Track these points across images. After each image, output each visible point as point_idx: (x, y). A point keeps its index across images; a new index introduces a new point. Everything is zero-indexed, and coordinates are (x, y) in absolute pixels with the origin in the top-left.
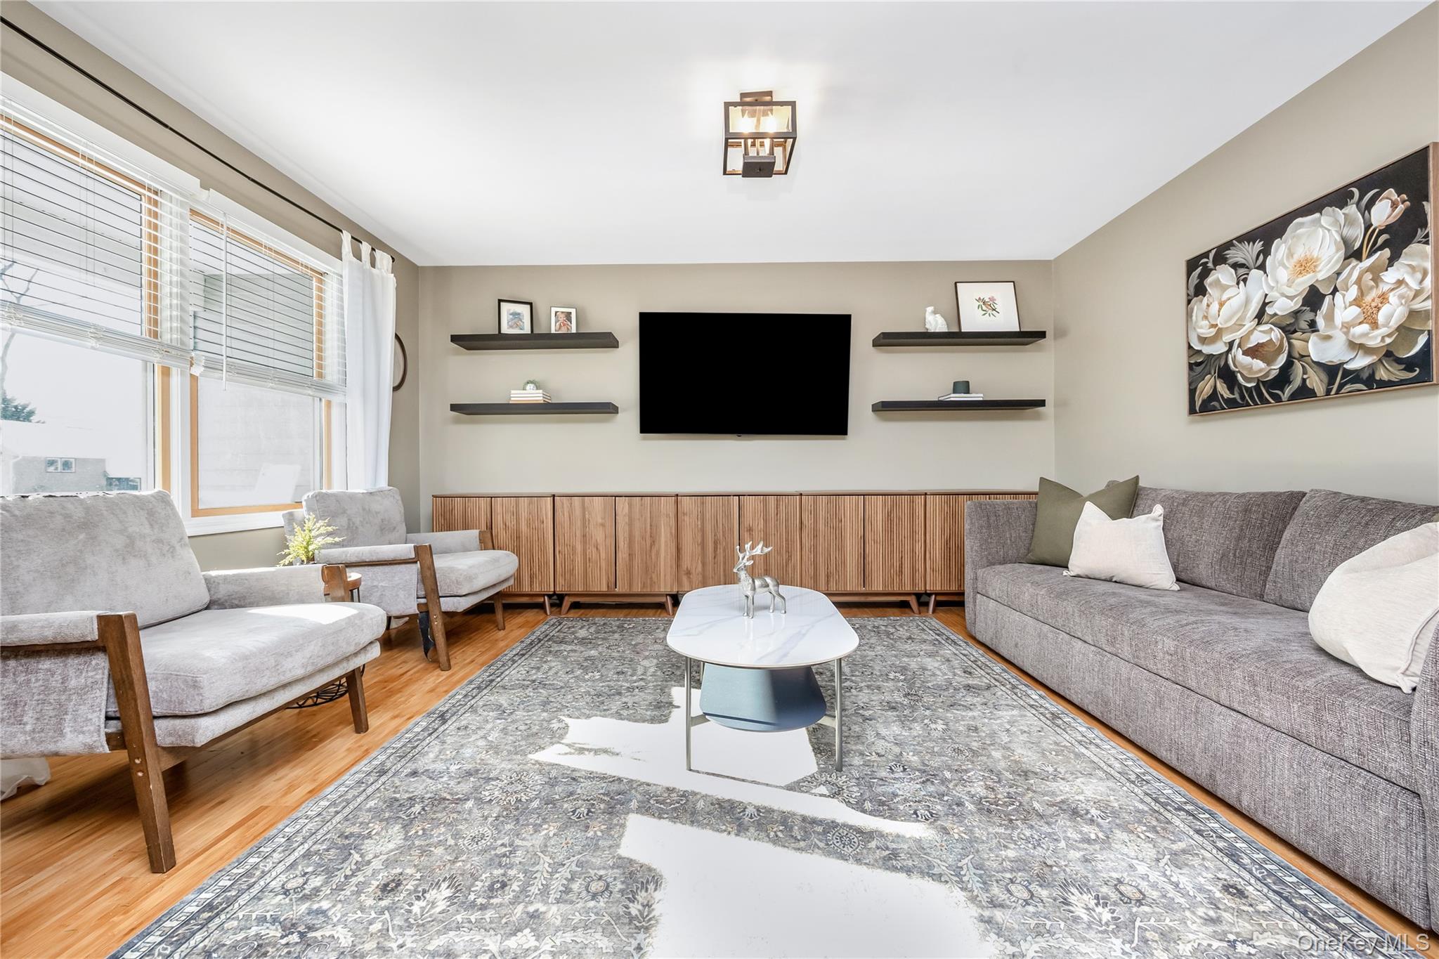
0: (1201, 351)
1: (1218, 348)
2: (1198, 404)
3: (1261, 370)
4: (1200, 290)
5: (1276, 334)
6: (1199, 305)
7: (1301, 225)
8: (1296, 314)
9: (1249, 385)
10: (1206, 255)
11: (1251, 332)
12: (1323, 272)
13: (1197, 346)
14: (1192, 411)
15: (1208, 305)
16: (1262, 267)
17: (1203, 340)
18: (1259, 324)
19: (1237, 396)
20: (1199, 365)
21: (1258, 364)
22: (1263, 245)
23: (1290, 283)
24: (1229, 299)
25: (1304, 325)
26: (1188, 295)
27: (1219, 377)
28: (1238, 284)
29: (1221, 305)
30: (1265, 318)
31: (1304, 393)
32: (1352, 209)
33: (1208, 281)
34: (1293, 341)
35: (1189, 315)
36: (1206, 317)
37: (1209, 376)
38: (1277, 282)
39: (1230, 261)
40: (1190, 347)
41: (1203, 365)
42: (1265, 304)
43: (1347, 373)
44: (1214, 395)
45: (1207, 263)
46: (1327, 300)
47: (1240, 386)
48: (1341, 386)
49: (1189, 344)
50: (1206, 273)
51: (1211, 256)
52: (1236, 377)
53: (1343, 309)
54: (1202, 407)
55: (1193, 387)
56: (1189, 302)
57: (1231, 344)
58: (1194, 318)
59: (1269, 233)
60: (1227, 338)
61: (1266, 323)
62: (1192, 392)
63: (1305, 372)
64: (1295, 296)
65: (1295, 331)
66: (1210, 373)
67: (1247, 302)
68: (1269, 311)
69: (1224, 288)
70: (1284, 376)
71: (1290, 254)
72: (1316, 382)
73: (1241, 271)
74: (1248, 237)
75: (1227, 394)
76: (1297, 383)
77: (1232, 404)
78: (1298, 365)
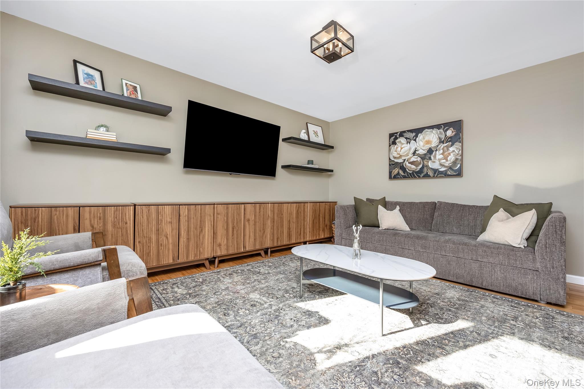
0: (394, 161)
1: (400, 161)
2: (393, 176)
3: (414, 168)
4: (394, 143)
5: (419, 159)
6: (393, 148)
7: (427, 131)
8: (425, 154)
9: (410, 172)
10: (397, 133)
11: (411, 158)
12: (433, 145)
13: (393, 159)
14: (390, 178)
15: (397, 148)
16: (415, 140)
17: (395, 158)
18: (413, 156)
19: (406, 175)
20: (393, 165)
21: (413, 167)
22: (415, 134)
23: (423, 146)
24: (404, 147)
25: (428, 158)
26: (390, 144)
27: (400, 169)
28: (407, 143)
29: (402, 148)
30: (416, 154)
31: (427, 176)
32: (442, 130)
33: (397, 141)
34: (424, 162)
35: (390, 150)
36: (396, 151)
37: (397, 168)
38: (420, 145)
39: (405, 136)
40: (390, 159)
41: (395, 165)
42: (416, 151)
43: (439, 171)
44: (398, 174)
45: (397, 136)
46: (434, 152)
47: (407, 172)
48: (438, 175)
49: (390, 158)
50: (396, 138)
51: (398, 134)
52: (406, 169)
53: (439, 155)
55: (391, 171)
56: (390, 146)
57: (404, 160)
58: (392, 151)
59: (418, 131)
60: (404, 158)
61: (416, 156)
62: (390, 173)
63: (427, 170)
64: (425, 150)
65: (425, 159)
66: (397, 167)
67: (410, 149)
68: (417, 152)
69: (403, 144)
70: (421, 171)
71: (424, 138)
72: (431, 173)
73: (408, 140)
74: (411, 131)
75: (403, 174)
76: (425, 173)
77: (404, 177)
78: (425, 169)
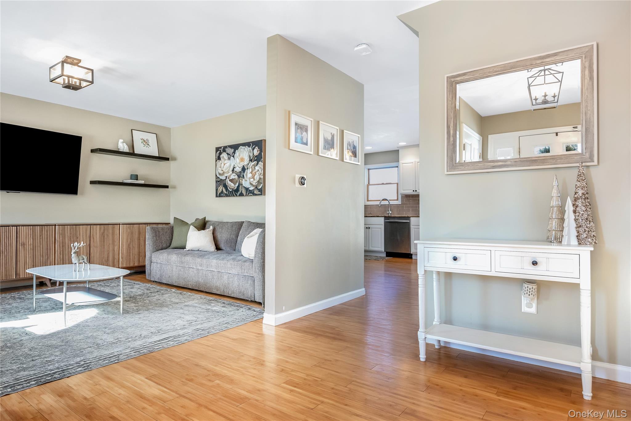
0: (219, 177)
1: (223, 178)
3: (233, 186)
4: (219, 158)
5: (236, 177)
6: (219, 163)
7: (242, 148)
8: (240, 172)
9: (231, 190)
10: (221, 148)
11: (231, 175)
12: (246, 163)
13: (218, 176)
14: (217, 196)
15: (221, 164)
16: (233, 157)
17: (220, 174)
18: (233, 173)
19: (227, 193)
21: (232, 185)
22: (234, 150)
23: (239, 163)
24: (226, 163)
25: (242, 176)
26: (216, 159)
27: (223, 186)
28: (228, 159)
29: (224, 164)
30: (234, 172)
31: (241, 195)
32: (251, 148)
33: (221, 156)
34: (240, 180)
35: (216, 165)
36: (220, 167)
37: (221, 186)
38: (237, 162)
39: (226, 152)
40: (216, 175)
41: (220, 182)
42: (234, 168)
43: (250, 190)
44: (222, 192)
45: (221, 150)
46: (246, 170)
47: (228, 190)
48: (248, 194)
49: (216, 174)
50: (220, 154)
51: (222, 148)
52: (227, 187)
53: (248, 174)
54: (219, 195)
55: (217, 188)
56: (216, 161)
57: (226, 177)
58: (217, 166)
59: (235, 147)
60: (226, 175)
61: (234, 173)
62: (217, 190)
63: (242, 189)
64: (240, 167)
65: (240, 177)
66: (221, 185)
67: (230, 165)
68: (235, 170)
69: (225, 160)
70: (237, 190)
71: (239, 156)
72: (244, 192)
73: (229, 156)
74: (231, 147)
75: (225, 192)
76: (240, 192)
77: (227, 196)
78: (240, 186)
